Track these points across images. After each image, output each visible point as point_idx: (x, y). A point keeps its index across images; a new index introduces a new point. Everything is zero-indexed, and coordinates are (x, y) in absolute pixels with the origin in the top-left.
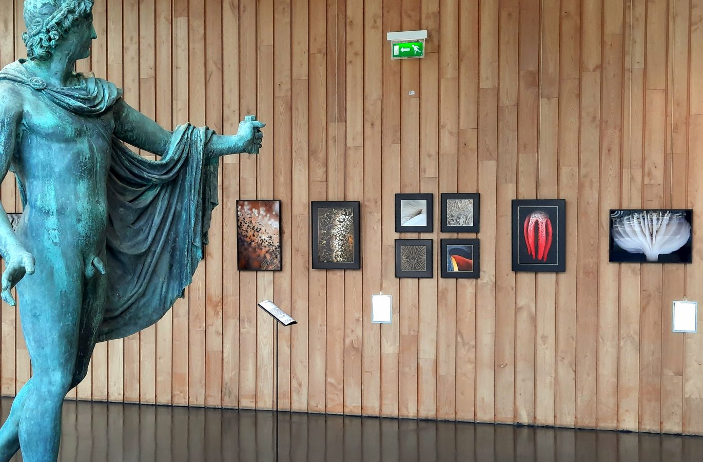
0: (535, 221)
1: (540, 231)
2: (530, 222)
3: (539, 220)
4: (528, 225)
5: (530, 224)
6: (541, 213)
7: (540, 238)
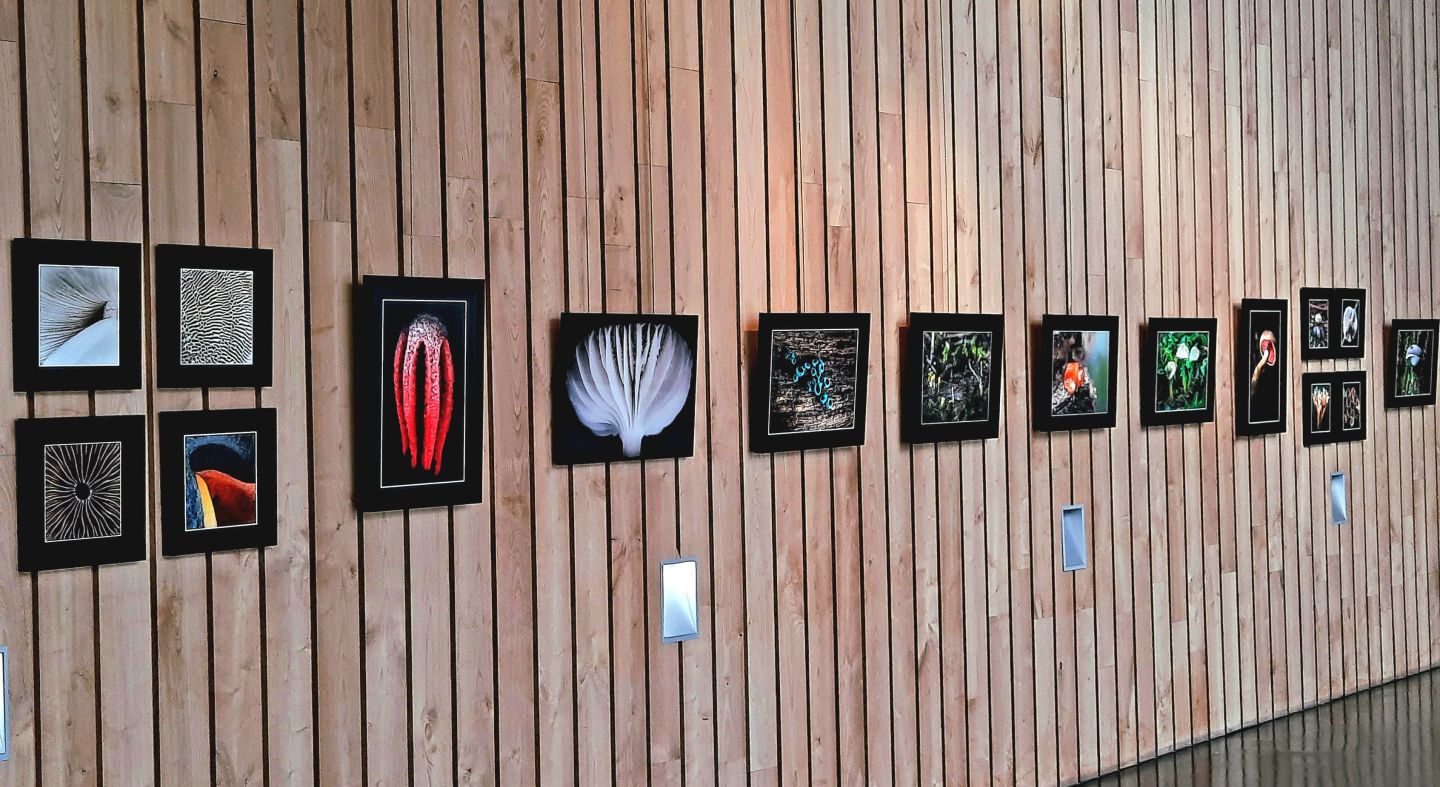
0: (417, 345)
1: (428, 380)
2: (408, 351)
3: (426, 343)
4: (402, 360)
5: (406, 355)
6: (431, 322)
7: (427, 401)
